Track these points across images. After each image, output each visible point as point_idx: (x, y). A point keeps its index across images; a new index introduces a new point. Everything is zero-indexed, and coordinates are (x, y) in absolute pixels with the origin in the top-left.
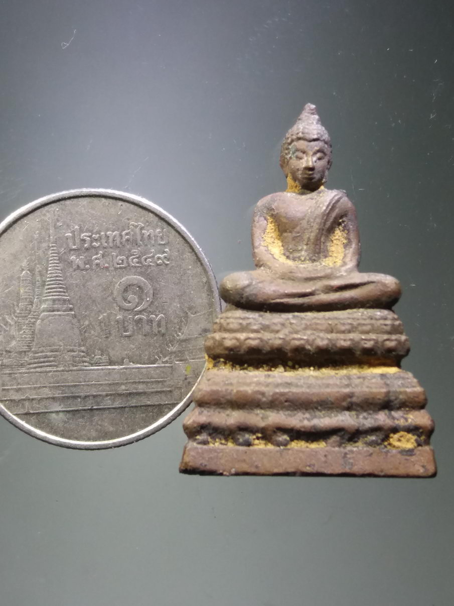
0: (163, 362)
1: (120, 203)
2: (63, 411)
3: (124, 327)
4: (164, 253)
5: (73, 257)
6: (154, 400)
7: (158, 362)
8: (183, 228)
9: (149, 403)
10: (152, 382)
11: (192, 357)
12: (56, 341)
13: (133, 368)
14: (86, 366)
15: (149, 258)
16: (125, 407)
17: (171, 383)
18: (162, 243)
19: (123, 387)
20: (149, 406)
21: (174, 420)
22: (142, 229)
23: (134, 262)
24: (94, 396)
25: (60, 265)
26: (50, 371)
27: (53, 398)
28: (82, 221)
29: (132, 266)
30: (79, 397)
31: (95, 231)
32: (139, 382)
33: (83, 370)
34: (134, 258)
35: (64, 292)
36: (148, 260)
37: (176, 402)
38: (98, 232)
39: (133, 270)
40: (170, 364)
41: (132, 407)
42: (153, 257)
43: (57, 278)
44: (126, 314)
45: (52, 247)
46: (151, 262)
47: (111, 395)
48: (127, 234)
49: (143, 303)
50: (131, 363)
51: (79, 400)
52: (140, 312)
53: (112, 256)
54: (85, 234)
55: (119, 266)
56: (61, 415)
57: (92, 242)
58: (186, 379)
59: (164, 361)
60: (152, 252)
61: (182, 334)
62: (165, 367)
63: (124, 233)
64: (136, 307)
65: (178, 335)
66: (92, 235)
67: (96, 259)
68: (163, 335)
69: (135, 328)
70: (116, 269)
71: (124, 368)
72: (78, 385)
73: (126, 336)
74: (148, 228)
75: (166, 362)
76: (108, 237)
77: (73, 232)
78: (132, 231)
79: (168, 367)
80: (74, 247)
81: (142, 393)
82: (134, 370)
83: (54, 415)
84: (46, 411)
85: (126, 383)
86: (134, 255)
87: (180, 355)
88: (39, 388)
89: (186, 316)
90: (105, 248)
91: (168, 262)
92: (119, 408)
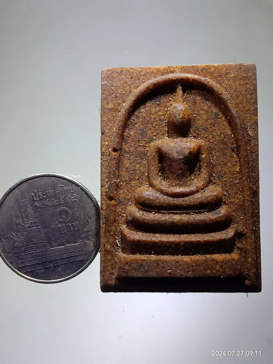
0: (81, 242)
1: (52, 178)
2: (42, 269)
5: (36, 203)
6: (80, 258)
8: (80, 184)
9: (77, 260)
10: (77, 251)
12: (35, 240)
14: (49, 249)
15: (68, 199)
16: (68, 263)
19: (65, 255)
20: (78, 261)
21: (89, 265)
22: (63, 187)
23: (62, 202)
24: (54, 260)
25: (31, 208)
26: (34, 253)
27: (37, 264)
28: (38, 188)
29: (61, 203)
30: (48, 262)
31: (43, 191)
33: (47, 250)
34: (62, 200)
35: (34, 219)
37: (88, 258)
39: (62, 205)
41: (71, 263)
43: (31, 213)
44: (62, 224)
45: (27, 200)
47: (61, 259)
48: (57, 190)
49: (69, 218)
51: (48, 263)
52: (68, 222)
53: (52, 200)
56: (42, 271)
57: (43, 196)
60: (69, 197)
65: (85, 230)
68: (79, 230)
69: (67, 229)
71: (64, 247)
72: (47, 257)
75: (82, 242)
77: (35, 193)
80: (36, 199)
81: (73, 256)
82: (69, 247)
83: (39, 271)
84: (35, 269)
85: (67, 253)
87: (87, 238)
88: (30, 260)
92: (65, 264)
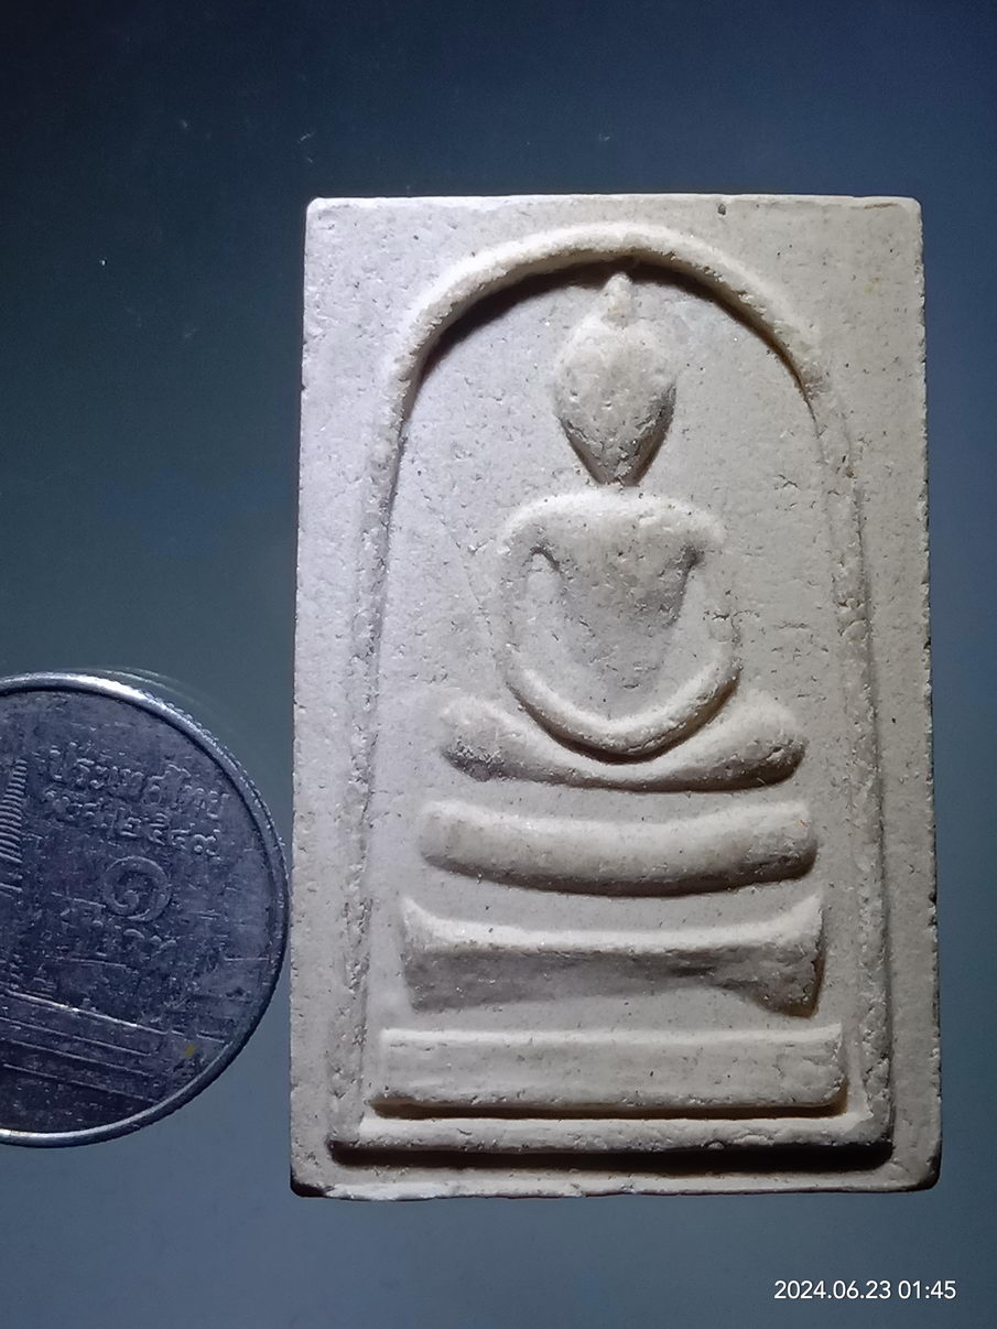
3: (102, 943)
4: (209, 835)
7: (141, 1021)
11: (203, 1032)
13: (95, 1018)
17: (153, 1064)
18: (213, 816)
32: (96, 1046)
36: (179, 838)
38: (107, 764)
40: (160, 1030)
42: (190, 835)
46: (183, 843)
50: (94, 1009)
54: (85, 760)
55: (125, 833)
58: (180, 1066)
59: (152, 1021)
61: (199, 985)
62: (149, 1032)
63: (150, 779)
64: (135, 914)
66: (95, 765)
67: (91, 809)
70: (118, 837)
73: (100, 959)
74: (198, 784)
76: (123, 777)
78: (167, 778)
79: (157, 1035)
86: (157, 822)
89: (216, 959)
90: (111, 795)
91: (213, 853)
